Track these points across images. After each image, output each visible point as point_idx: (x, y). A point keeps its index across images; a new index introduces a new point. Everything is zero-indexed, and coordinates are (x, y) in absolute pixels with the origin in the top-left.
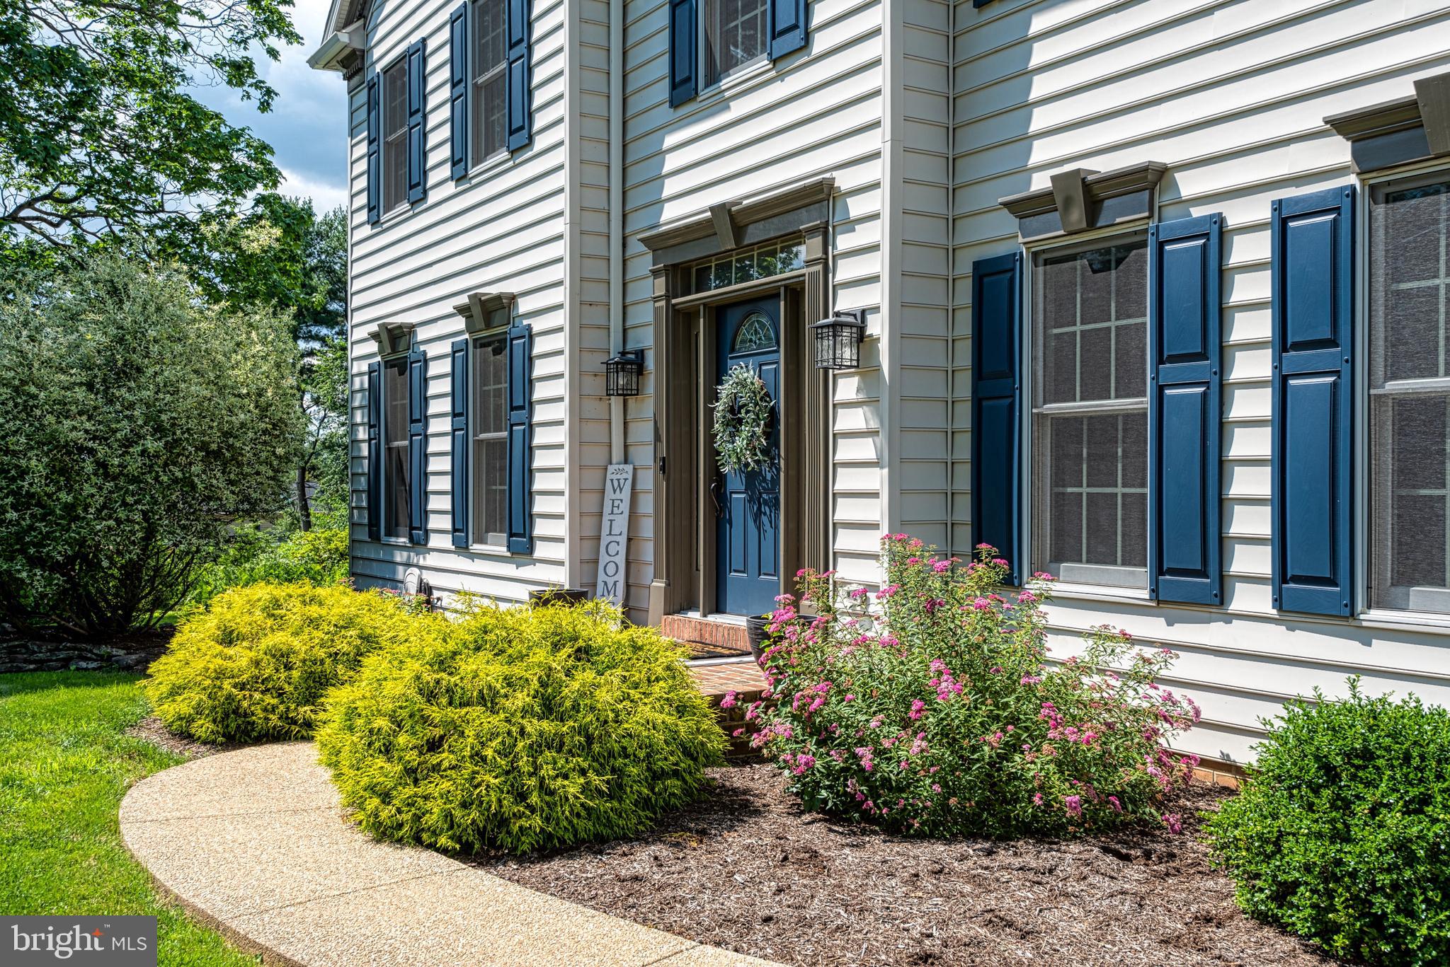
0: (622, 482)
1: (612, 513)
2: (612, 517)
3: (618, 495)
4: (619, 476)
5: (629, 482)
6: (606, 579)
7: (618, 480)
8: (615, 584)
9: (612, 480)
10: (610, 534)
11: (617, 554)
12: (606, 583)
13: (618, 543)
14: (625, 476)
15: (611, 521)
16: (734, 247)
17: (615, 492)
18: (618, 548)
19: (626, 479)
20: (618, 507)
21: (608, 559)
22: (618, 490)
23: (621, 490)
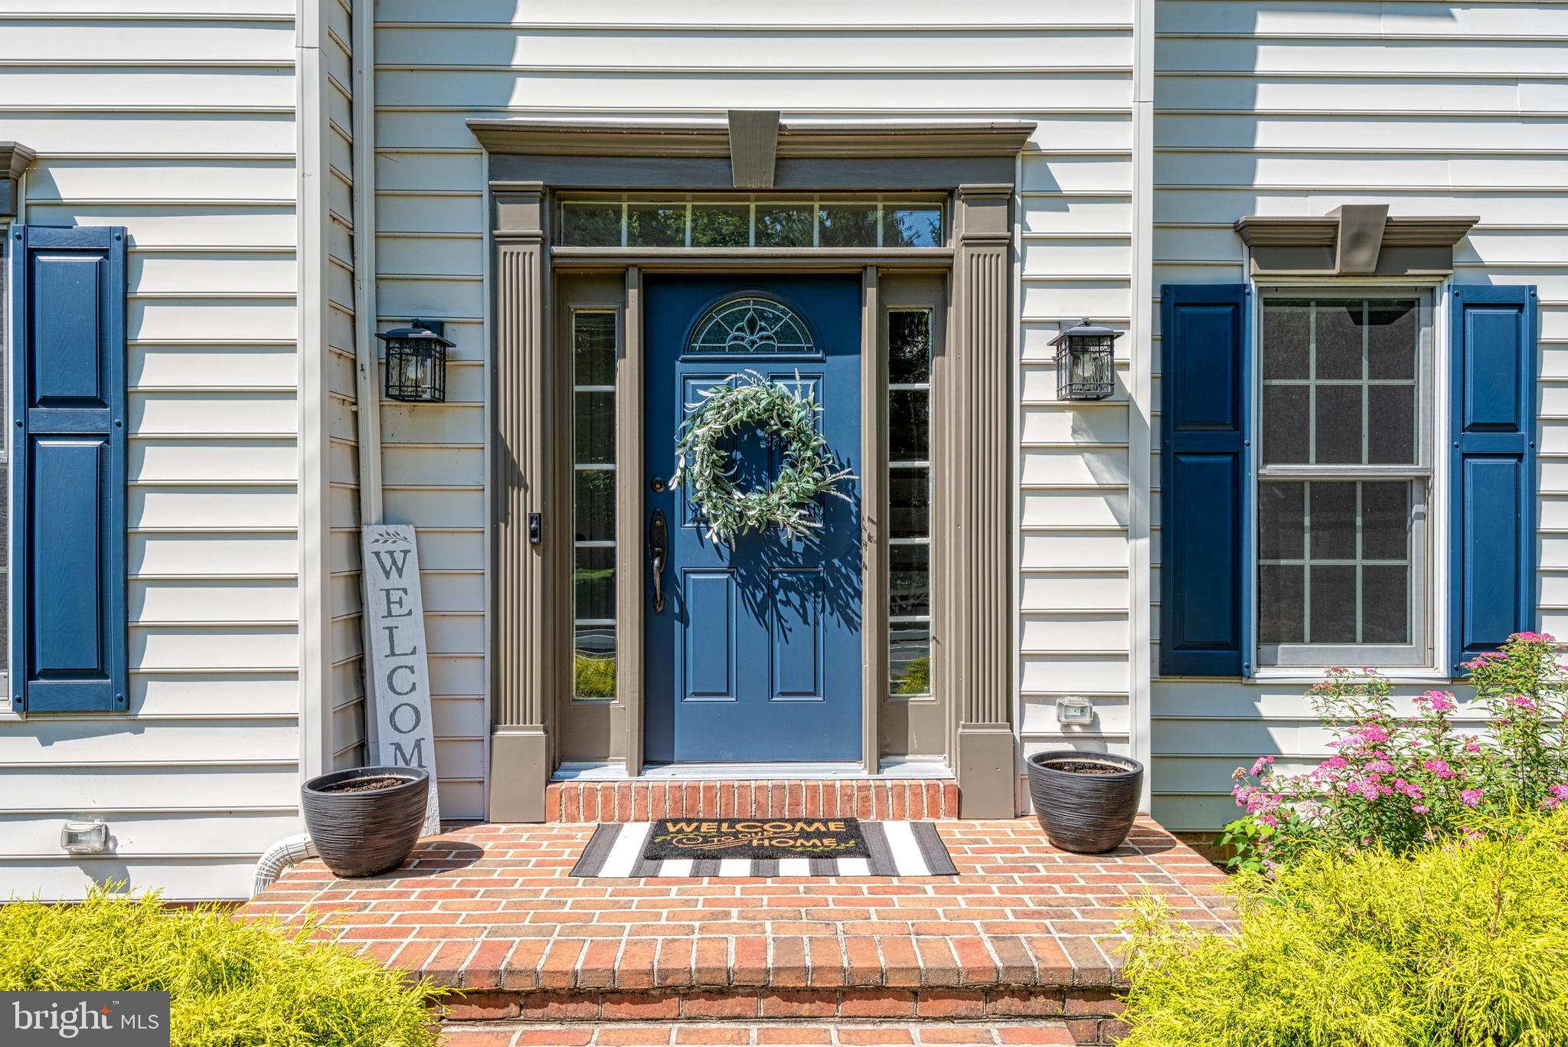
0: (399, 557)
1: (390, 614)
2: (390, 622)
3: (395, 580)
4: (389, 546)
5: (413, 557)
6: (398, 738)
7: (391, 553)
8: (418, 744)
9: (377, 554)
10: (393, 654)
11: (413, 688)
12: (398, 747)
13: (412, 669)
14: (402, 545)
15: (390, 629)
16: (772, 187)
17: (387, 574)
18: (413, 678)
19: (406, 552)
20: (400, 603)
21: (398, 700)
22: (394, 573)
23: (400, 571)
